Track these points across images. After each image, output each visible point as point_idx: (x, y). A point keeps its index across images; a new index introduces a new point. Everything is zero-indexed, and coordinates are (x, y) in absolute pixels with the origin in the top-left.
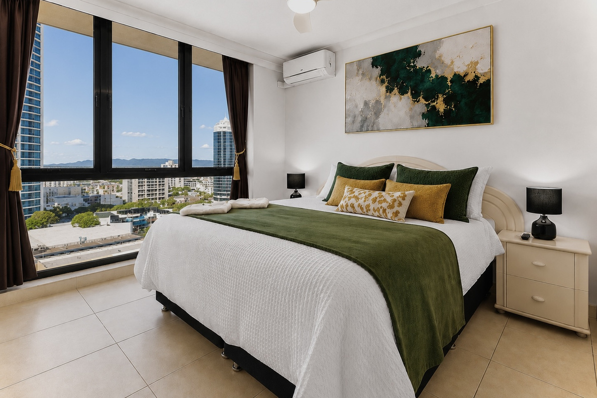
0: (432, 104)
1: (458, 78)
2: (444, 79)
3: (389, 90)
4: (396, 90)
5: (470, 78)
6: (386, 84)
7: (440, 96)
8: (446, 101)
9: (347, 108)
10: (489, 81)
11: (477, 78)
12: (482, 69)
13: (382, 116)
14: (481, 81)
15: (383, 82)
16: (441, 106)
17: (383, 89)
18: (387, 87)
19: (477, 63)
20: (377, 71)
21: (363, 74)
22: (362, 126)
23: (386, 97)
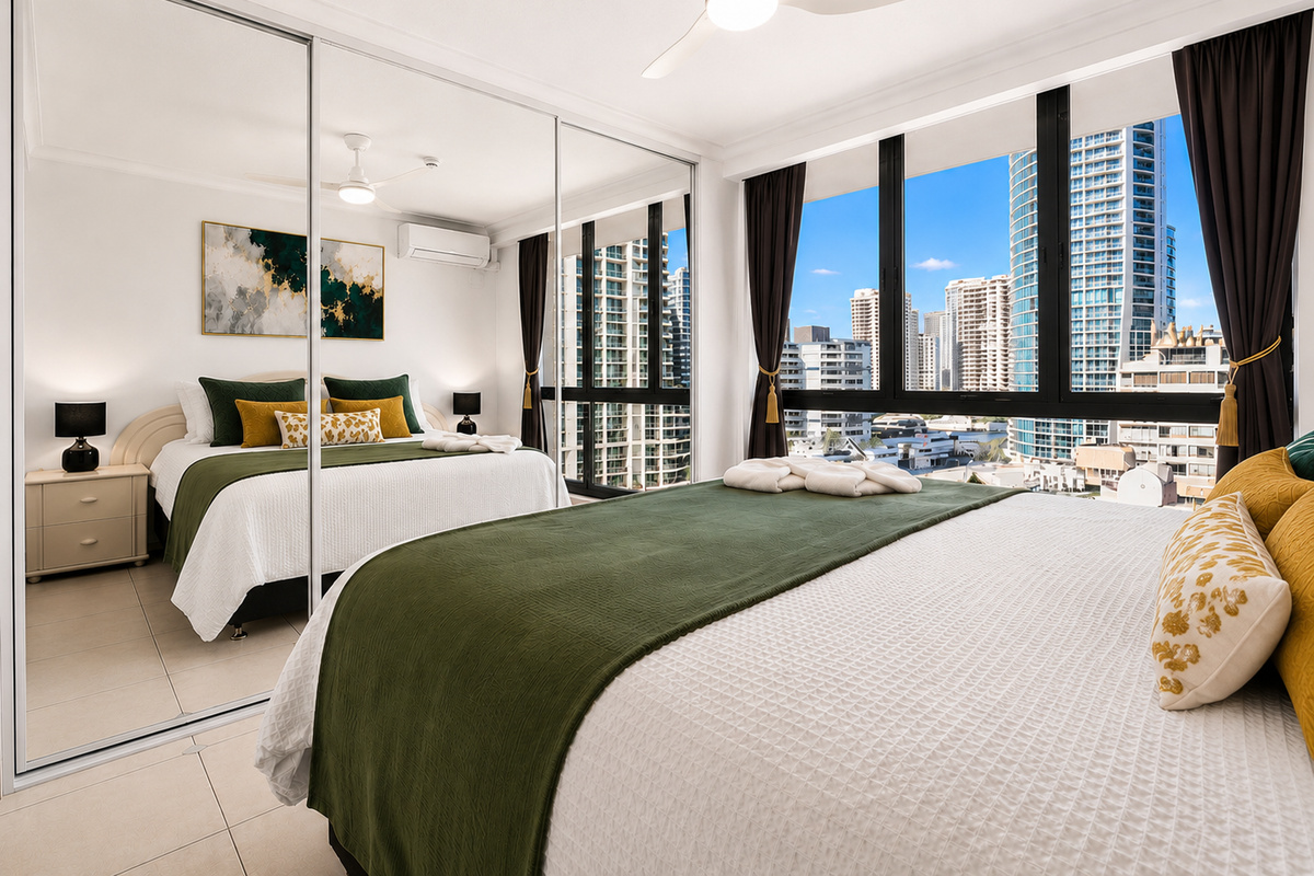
0: (330, 311)
1: (356, 288)
2: (343, 285)
3: (277, 280)
4: (286, 284)
5: (367, 291)
6: (273, 271)
7: (339, 303)
8: (346, 311)
9: (207, 290)
10: (382, 298)
11: (372, 293)
12: (376, 285)
13: (266, 315)
14: (376, 297)
15: (267, 267)
16: (340, 315)
17: (268, 277)
18: (273, 277)
19: (372, 279)
20: (258, 251)
21: (236, 247)
22: (233, 326)
23: (273, 290)
